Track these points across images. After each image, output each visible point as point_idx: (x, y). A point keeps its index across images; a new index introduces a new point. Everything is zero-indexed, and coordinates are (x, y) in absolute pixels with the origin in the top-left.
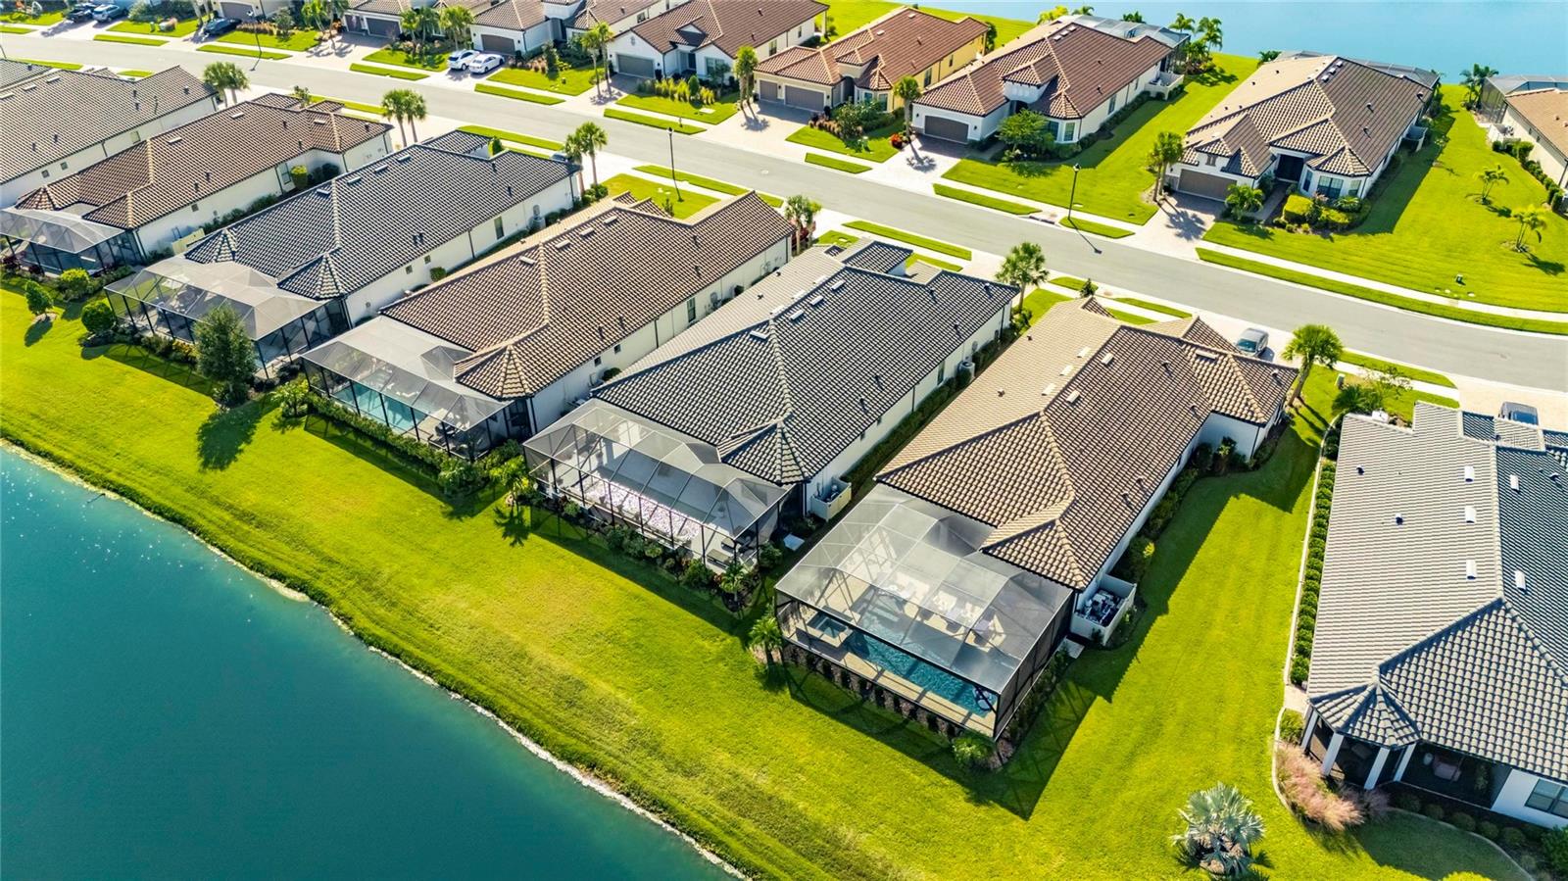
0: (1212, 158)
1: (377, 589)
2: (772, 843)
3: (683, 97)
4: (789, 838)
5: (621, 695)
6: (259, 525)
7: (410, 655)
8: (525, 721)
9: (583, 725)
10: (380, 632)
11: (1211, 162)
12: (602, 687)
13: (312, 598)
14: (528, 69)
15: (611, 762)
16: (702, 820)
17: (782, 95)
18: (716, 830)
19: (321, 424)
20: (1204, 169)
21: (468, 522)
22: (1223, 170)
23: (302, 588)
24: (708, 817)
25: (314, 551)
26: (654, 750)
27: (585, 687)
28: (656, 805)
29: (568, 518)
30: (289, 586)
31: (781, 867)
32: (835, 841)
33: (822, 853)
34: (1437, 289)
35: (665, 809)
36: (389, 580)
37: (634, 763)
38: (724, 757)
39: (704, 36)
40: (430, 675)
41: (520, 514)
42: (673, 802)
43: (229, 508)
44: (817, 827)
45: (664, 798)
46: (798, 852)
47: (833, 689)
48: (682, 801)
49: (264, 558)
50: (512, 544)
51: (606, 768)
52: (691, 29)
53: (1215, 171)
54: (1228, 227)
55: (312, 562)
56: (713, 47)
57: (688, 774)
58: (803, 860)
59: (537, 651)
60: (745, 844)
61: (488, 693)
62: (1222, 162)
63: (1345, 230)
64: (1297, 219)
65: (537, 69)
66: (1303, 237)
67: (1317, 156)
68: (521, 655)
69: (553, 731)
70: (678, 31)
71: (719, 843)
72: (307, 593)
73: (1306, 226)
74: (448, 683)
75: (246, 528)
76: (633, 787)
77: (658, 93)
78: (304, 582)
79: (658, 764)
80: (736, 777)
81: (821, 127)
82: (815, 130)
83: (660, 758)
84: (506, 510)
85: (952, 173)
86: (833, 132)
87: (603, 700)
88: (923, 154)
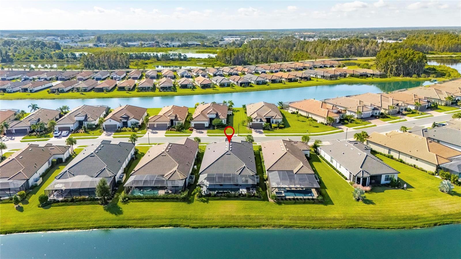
0: (257, 120)
1: (189, 219)
2: (304, 222)
3: (130, 131)
4: (306, 220)
5: (258, 214)
6: (146, 219)
7: (209, 225)
8: (244, 225)
9: (256, 221)
10: (198, 225)
11: (257, 121)
12: (253, 214)
13: (174, 226)
14: (79, 133)
15: (267, 224)
17: (155, 126)
18: (294, 224)
19: (135, 200)
20: (256, 122)
21: (193, 204)
22: (260, 122)
23: (170, 226)
24: (291, 223)
25: (166, 219)
26: (272, 219)
27: (250, 216)
28: (280, 226)
29: (212, 196)
30: (166, 227)
31: (309, 224)
32: (312, 217)
33: (313, 219)
34: (306, 133)
36: (190, 216)
37: (271, 222)
38: (284, 215)
39: (129, 117)
40: (216, 227)
41: (202, 199)
42: (283, 224)
43: (134, 219)
44: (309, 217)
45: (281, 224)
47: (289, 201)
48: (284, 223)
49: (155, 224)
50: (207, 203)
52: (125, 116)
53: (258, 122)
54: (267, 131)
55: (168, 221)
56: (133, 119)
57: (282, 219)
58: (311, 221)
59: (235, 214)
60: (301, 224)
61: (232, 224)
62: (259, 120)
63: (284, 127)
64: (275, 128)
65: (81, 132)
66: (278, 130)
67: (273, 117)
68: (233, 216)
69: (251, 224)
70: (121, 117)
71: (296, 226)
72: (172, 226)
73: (278, 128)
74: (222, 226)
75: (143, 221)
76: (274, 225)
77: (123, 131)
78: (170, 224)
79: (275, 220)
80: (290, 216)
81: (171, 130)
82: (169, 131)
83: (275, 219)
84: (199, 199)
85: (208, 133)
86: (175, 131)
87: (255, 216)
88: (198, 131)
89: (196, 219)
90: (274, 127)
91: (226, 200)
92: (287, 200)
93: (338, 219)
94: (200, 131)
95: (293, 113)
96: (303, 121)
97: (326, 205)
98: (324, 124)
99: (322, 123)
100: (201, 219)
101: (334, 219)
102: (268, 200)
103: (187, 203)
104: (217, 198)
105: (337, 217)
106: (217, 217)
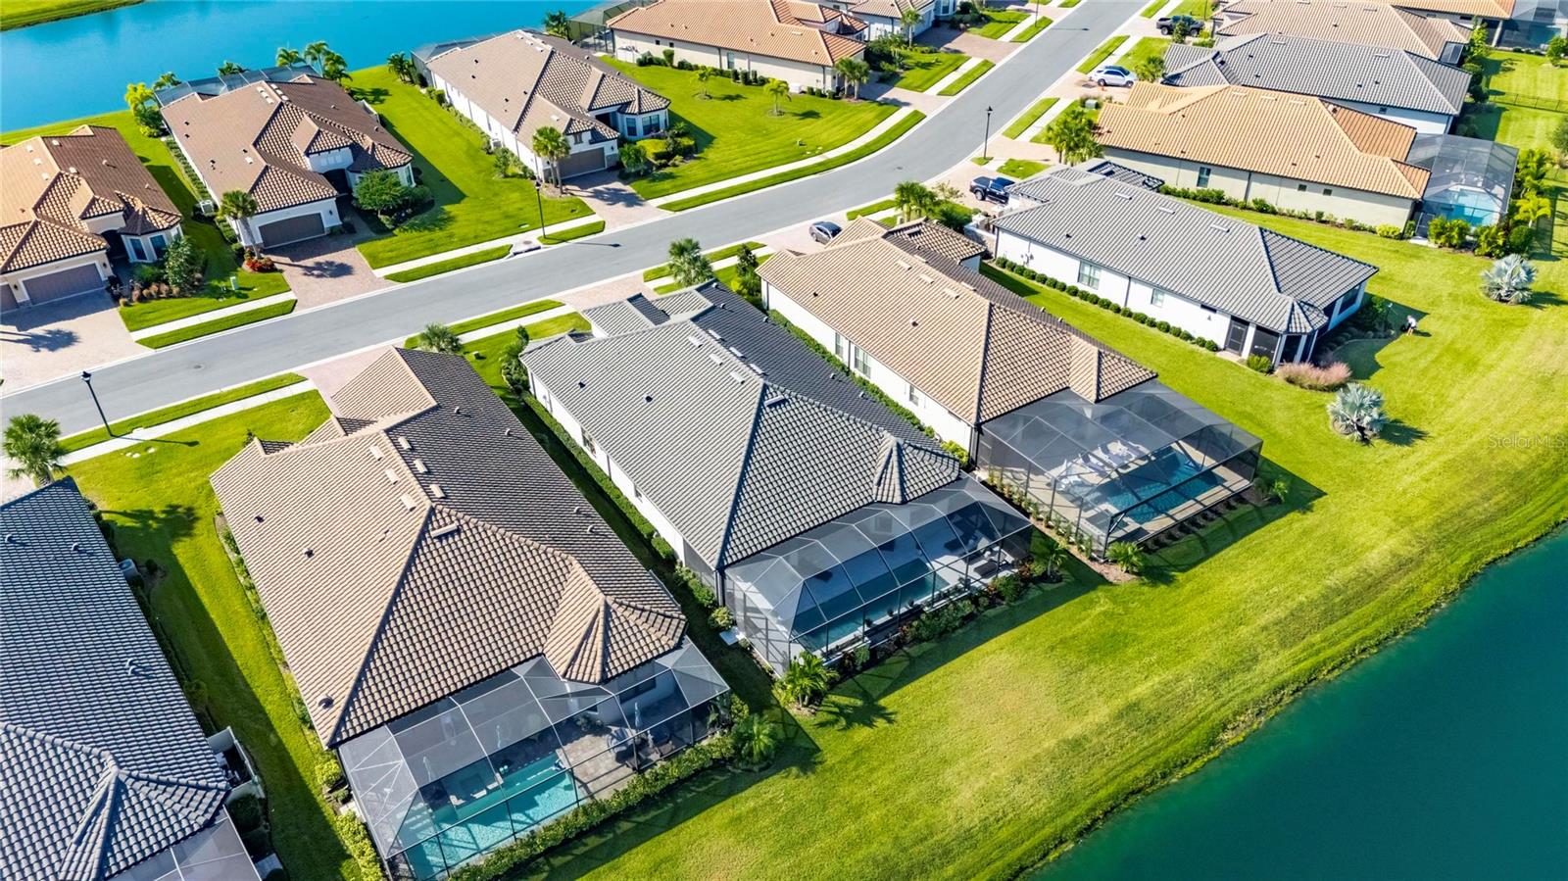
2: (1332, 629)
4: (1329, 617)
5: (1157, 680)
8: (1157, 766)
9: (1181, 718)
12: (1141, 690)
16: (1302, 665)
17: (22, 296)
18: (1311, 660)
22: (591, 143)
24: (1299, 662)
26: (1226, 675)
27: (1137, 705)
29: (866, 666)
31: (1355, 631)
33: (1347, 602)
34: (801, 156)
35: (1283, 688)
36: (904, 850)
37: (1232, 694)
38: (1242, 630)
42: (1278, 678)
44: (1323, 597)
45: (1274, 683)
46: (1341, 617)
47: (1180, 548)
48: (1278, 672)
50: (890, 721)
51: (1231, 717)
53: (585, 147)
57: (1255, 659)
58: (1351, 616)
59: (1074, 730)
60: (1329, 647)
62: (586, 137)
64: (666, 157)
67: (628, 104)
68: (1076, 744)
69: (1178, 746)
73: (679, 158)
79: (1239, 677)
80: (1265, 628)
81: (142, 299)
82: (138, 306)
83: (1234, 672)
84: (823, 717)
85: (376, 262)
86: (170, 295)
87: (1157, 694)
88: (310, 262)
89: (946, 853)
90: (658, 156)
91: (946, 659)
92: (1163, 545)
93: (1412, 560)
94: (321, 259)
95: (647, 62)
96: (730, 98)
97: (1310, 509)
98: (824, 96)
99: (811, 92)
100: (967, 837)
101: (1403, 565)
102: (1101, 580)
103: (794, 770)
104: (896, 665)
105: (1405, 552)
106: (1020, 788)
